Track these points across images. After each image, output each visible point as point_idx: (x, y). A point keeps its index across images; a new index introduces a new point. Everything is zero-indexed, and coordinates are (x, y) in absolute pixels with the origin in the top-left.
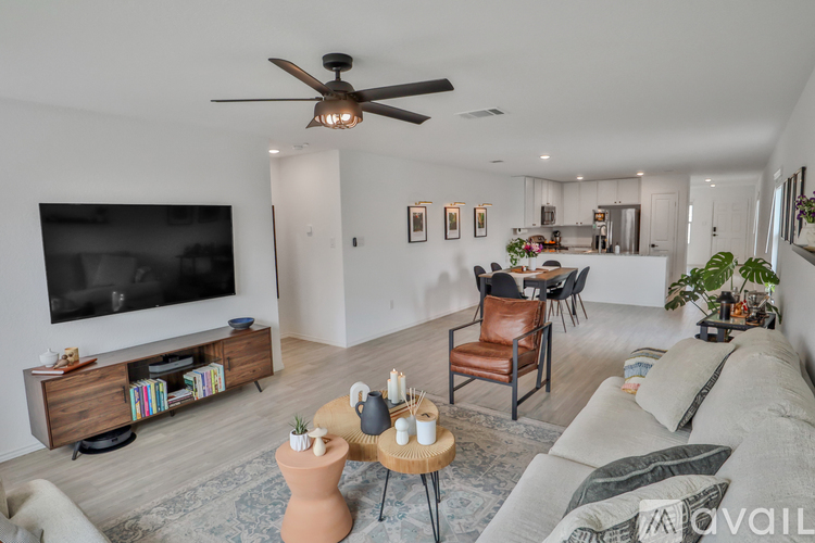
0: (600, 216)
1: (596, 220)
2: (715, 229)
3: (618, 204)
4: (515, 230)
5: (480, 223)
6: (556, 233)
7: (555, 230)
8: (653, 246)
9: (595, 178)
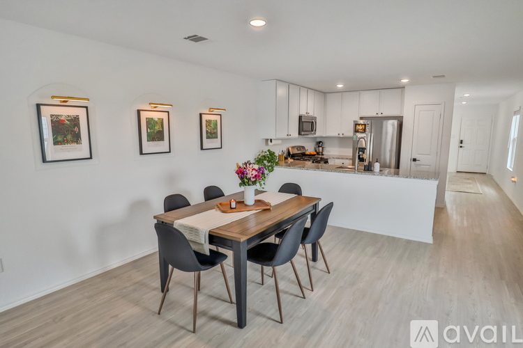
0: (360, 127)
1: (356, 131)
2: (461, 142)
3: (380, 115)
4: (267, 140)
5: (209, 132)
6: (319, 144)
7: (319, 140)
8: (415, 160)
9: (357, 88)
